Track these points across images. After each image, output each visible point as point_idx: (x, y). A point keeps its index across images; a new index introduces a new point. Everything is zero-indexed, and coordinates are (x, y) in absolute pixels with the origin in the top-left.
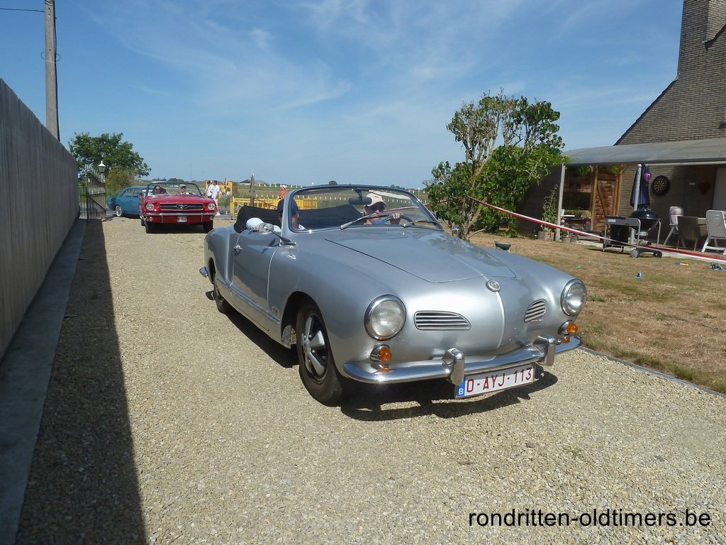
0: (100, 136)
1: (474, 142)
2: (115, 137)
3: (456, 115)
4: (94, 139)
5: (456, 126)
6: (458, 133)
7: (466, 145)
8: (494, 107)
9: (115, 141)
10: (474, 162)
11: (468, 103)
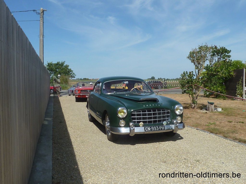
0: (56, 63)
2: (62, 63)
4: (54, 64)
5: (191, 57)
7: (195, 64)
9: (62, 64)
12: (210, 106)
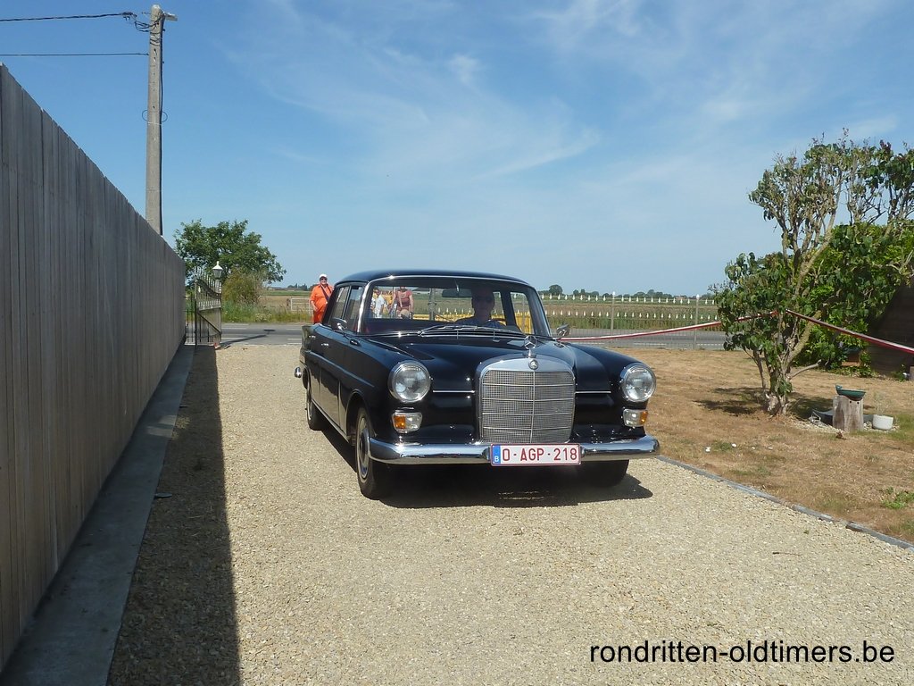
0: (217, 226)
1: (796, 221)
2: (237, 227)
3: (766, 176)
4: (208, 230)
5: (765, 194)
6: (768, 206)
7: (783, 225)
8: (832, 161)
9: (238, 231)
10: (798, 253)
11: (786, 155)
12: (845, 406)
